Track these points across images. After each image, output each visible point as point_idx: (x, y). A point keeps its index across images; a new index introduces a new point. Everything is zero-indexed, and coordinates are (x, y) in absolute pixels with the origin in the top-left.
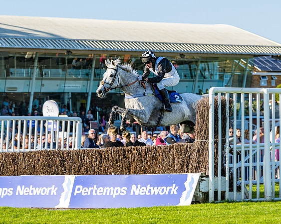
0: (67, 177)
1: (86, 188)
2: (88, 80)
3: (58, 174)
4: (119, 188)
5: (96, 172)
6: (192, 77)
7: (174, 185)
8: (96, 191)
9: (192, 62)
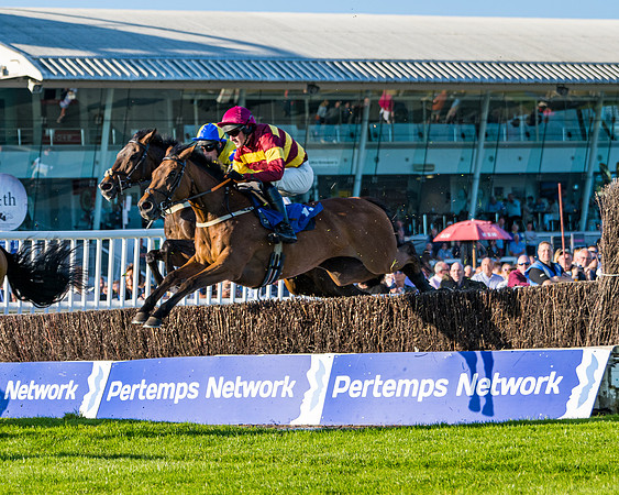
0: (316, 358)
1: (359, 382)
2: (354, 147)
3: (296, 351)
4: (431, 382)
5: (380, 347)
6: (584, 136)
7: (553, 374)
8: (380, 387)
9: (583, 103)
